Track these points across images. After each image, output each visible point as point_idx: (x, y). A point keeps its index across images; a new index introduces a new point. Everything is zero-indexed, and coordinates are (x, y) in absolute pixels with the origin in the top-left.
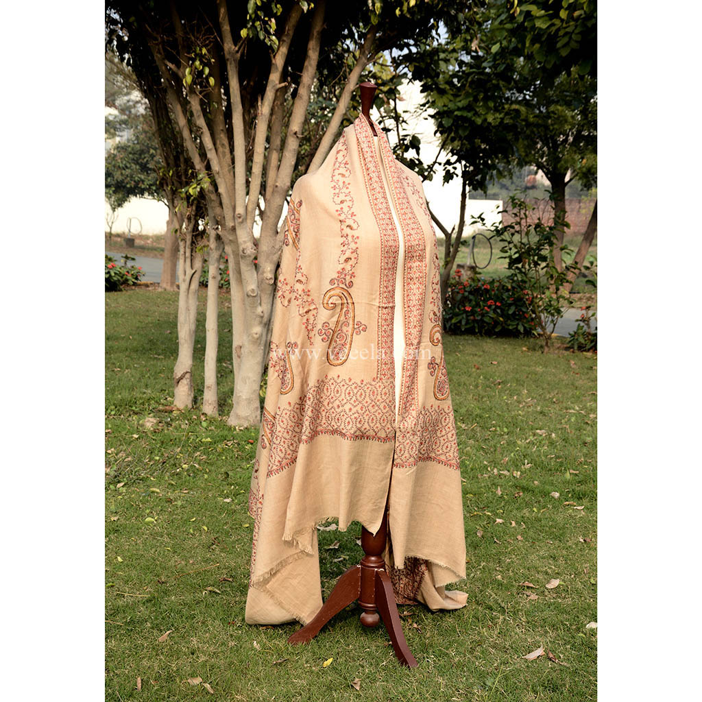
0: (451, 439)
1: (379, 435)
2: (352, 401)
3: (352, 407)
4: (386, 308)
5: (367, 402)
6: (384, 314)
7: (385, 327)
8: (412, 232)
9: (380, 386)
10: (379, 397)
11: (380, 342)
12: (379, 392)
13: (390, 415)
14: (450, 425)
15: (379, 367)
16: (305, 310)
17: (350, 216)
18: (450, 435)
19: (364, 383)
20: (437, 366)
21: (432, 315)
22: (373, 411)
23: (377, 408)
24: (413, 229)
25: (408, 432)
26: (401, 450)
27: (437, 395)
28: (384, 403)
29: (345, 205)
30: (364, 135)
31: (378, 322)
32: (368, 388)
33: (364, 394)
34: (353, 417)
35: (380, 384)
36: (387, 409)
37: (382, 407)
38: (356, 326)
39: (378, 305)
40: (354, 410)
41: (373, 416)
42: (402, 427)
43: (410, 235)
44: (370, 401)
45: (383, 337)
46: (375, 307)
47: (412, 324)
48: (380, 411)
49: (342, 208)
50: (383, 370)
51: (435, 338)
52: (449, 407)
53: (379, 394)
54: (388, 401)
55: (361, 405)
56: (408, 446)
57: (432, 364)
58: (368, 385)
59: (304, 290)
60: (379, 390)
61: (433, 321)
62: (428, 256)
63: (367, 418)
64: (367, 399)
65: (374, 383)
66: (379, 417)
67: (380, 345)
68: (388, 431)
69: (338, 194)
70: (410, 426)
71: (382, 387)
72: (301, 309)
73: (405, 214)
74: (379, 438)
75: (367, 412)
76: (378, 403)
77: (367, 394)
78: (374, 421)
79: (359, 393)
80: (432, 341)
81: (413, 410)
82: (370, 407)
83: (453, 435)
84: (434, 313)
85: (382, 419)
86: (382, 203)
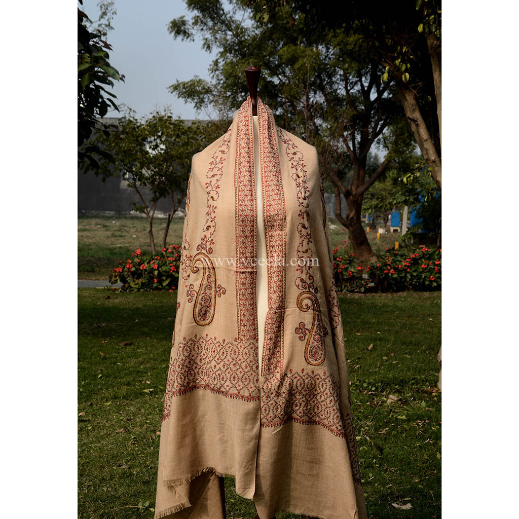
0: (329, 405)
1: (241, 393)
2: (216, 359)
3: (216, 365)
4: (243, 273)
5: (228, 360)
6: (241, 279)
7: (243, 290)
8: (273, 203)
9: (241, 346)
10: (240, 357)
11: (238, 305)
12: (241, 352)
13: (252, 374)
14: (327, 391)
15: (240, 328)
17: (214, 189)
18: (328, 401)
19: (226, 342)
20: (307, 332)
21: (298, 282)
22: (234, 369)
23: (238, 367)
24: (274, 200)
25: (272, 394)
26: (265, 410)
27: (310, 360)
28: (245, 363)
29: (214, 180)
30: (244, 115)
31: (236, 286)
32: (229, 347)
33: (225, 353)
34: (217, 373)
35: (241, 344)
36: (248, 368)
37: (243, 366)
38: (218, 290)
39: (235, 269)
40: (218, 367)
41: (234, 374)
42: (265, 388)
43: (270, 205)
44: (231, 360)
45: (241, 300)
46: (232, 272)
47: (272, 289)
48: (241, 370)
49: (211, 182)
50: (243, 331)
51: (304, 304)
52: (325, 373)
53: (241, 354)
54: (248, 360)
55: (222, 363)
56: (272, 406)
57: (300, 330)
58: (229, 345)
60: (241, 350)
61: (300, 287)
62: (288, 225)
63: (229, 375)
64: (229, 357)
65: (235, 343)
66: (240, 375)
67: (239, 307)
68: (251, 390)
69: (213, 169)
70: (273, 388)
71: (243, 347)
72: (184, 273)
73: (269, 186)
74: (242, 397)
75: (229, 370)
76: (239, 362)
77: (229, 353)
78: (236, 379)
79: (221, 352)
80: (300, 307)
81: (278, 372)
82: (231, 366)
83: (331, 401)
84: (302, 280)
85: (244, 377)
86: (244, 176)
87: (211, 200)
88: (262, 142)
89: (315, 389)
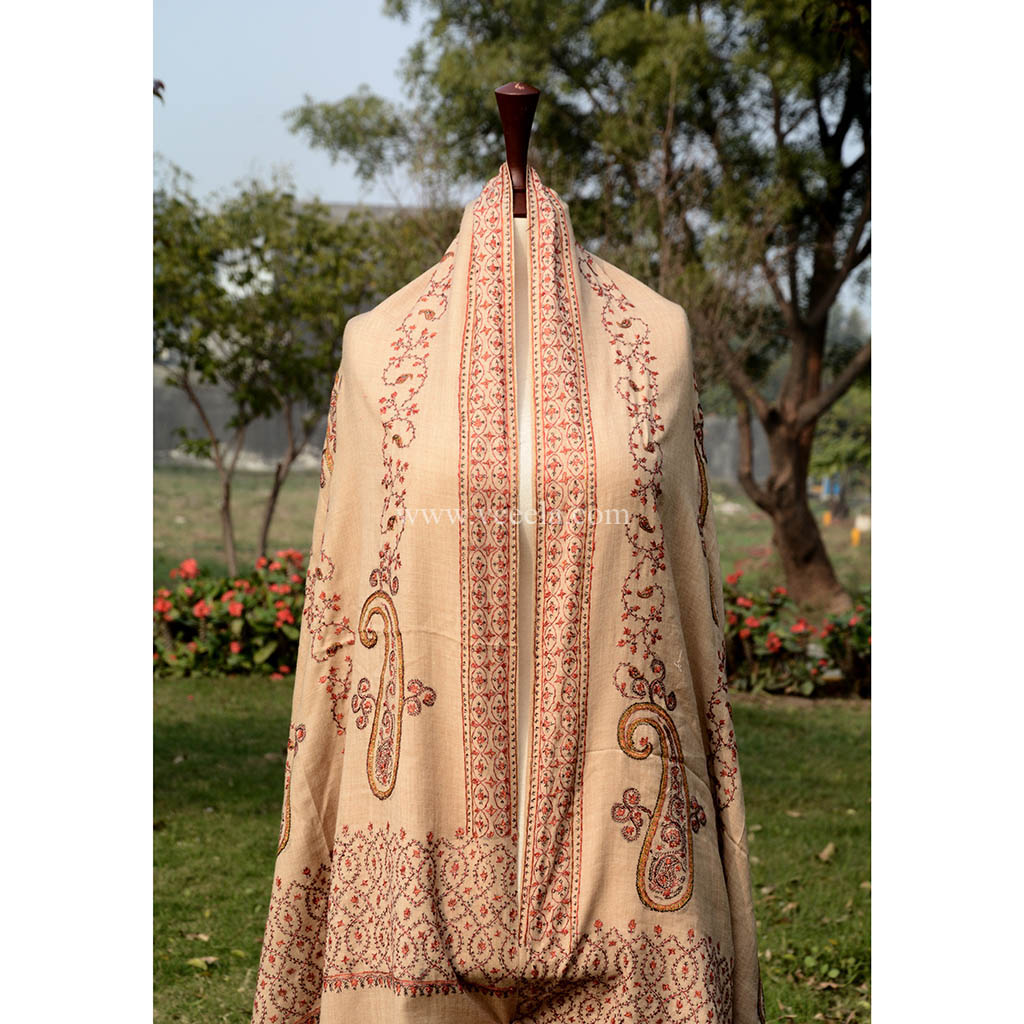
2: (409, 891)
3: (411, 907)
4: (479, 649)
6: (475, 666)
7: (478, 699)
8: (563, 458)
9: (473, 853)
10: (469, 882)
11: (467, 737)
12: (471, 867)
13: (498, 935)
14: (700, 986)
15: (470, 803)
16: (328, 645)
17: (403, 415)
18: (702, 1015)
19: (434, 840)
20: (644, 815)
21: (623, 676)
22: (451, 915)
23: (461, 910)
24: (565, 451)
27: (651, 895)
28: (482, 901)
29: (403, 391)
30: (489, 216)
31: (463, 686)
32: (439, 856)
35: (473, 846)
36: (490, 917)
37: (476, 908)
39: (458, 639)
40: (416, 914)
41: (450, 930)
43: (556, 465)
44: (443, 892)
45: (473, 724)
46: (452, 645)
47: (551, 699)
48: (469, 919)
49: (394, 395)
50: (477, 811)
51: (636, 737)
52: (691, 934)
53: (471, 874)
54: (490, 894)
57: (627, 808)
58: (442, 848)
59: (324, 595)
60: (472, 863)
61: (628, 690)
65: (457, 843)
66: (468, 935)
67: (468, 744)
68: (494, 977)
69: (400, 359)
71: (478, 856)
72: (317, 642)
73: (552, 411)
76: (466, 897)
78: (455, 944)
79: (426, 869)
80: (627, 747)
81: (564, 932)
82: (444, 906)
83: (711, 1014)
84: (633, 672)
85: (477, 941)
86: (486, 383)
87: (392, 446)
88: (536, 291)
89: (663, 981)
